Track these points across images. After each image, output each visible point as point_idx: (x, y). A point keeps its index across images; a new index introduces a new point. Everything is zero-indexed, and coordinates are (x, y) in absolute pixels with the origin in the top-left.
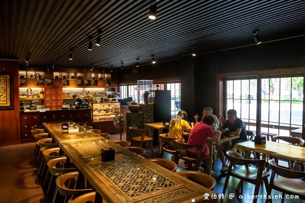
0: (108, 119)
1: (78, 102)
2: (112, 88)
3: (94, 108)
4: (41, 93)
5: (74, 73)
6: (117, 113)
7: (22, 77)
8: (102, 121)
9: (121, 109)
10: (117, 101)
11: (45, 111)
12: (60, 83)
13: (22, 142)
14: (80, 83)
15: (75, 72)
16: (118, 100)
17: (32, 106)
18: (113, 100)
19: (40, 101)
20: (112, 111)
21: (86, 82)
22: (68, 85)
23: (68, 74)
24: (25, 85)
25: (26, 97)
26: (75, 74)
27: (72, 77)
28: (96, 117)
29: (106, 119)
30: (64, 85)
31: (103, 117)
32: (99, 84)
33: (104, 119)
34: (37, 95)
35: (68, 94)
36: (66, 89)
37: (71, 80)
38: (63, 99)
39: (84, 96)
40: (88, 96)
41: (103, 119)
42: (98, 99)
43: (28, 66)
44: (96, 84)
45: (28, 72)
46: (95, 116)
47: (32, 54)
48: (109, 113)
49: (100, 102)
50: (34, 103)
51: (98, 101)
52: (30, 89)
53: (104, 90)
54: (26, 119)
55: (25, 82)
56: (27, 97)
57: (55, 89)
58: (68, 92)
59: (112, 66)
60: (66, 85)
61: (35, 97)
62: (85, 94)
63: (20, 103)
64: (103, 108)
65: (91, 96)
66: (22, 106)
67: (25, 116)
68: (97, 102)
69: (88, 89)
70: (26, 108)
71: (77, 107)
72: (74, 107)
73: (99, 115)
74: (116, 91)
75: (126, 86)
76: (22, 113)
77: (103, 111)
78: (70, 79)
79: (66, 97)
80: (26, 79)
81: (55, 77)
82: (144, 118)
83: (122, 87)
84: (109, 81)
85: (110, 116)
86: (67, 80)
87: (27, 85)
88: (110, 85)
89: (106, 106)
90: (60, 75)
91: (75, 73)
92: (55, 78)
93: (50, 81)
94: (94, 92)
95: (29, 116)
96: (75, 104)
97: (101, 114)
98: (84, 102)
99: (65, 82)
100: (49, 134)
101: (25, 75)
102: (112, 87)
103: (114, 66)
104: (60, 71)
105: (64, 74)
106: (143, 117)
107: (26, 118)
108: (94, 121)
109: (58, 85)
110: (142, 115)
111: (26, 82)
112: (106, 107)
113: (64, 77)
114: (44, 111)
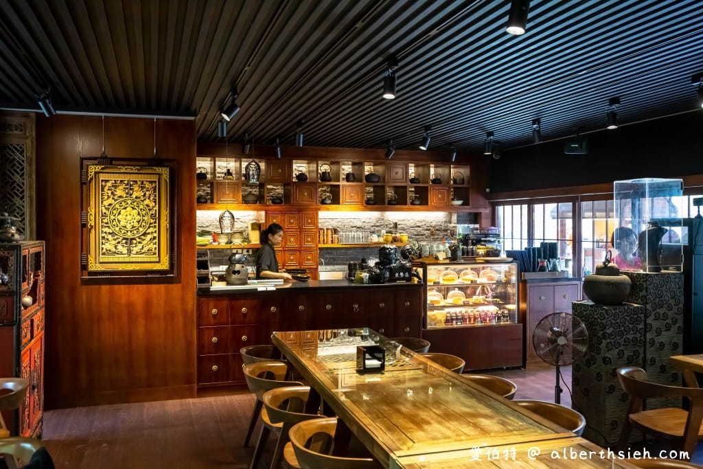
0: (475, 319)
1: (377, 260)
2: (470, 213)
3: (430, 281)
4: (253, 229)
5: (354, 164)
6: (504, 298)
7: (202, 177)
8: (455, 325)
9: (520, 284)
10: (503, 256)
11: (274, 289)
12: (311, 196)
13: (202, 392)
14: (372, 196)
15: (356, 161)
16: (510, 254)
17: (234, 272)
18: (488, 254)
19: (250, 253)
20: (483, 293)
21: (390, 193)
22: (336, 200)
23: (334, 167)
24: (209, 201)
25: (210, 238)
26: (356, 167)
27: (348, 175)
28: (436, 312)
29: (470, 321)
30: (323, 202)
31: (458, 310)
32: (433, 198)
33: (463, 319)
34: (241, 233)
35: (335, 231)
36: (328, 216)
37: (345, 186)
38: (320, 246)
39: (381, 240)
40: (395, 240)
41: (457, 319)
42: (442, 250)
43: (225, 135)
44: (422, 200)
45: (218, 163)
46: (434, 308)
47: (243, 89)
48: (475, 299)
49: (448, 261)
50: (239, 262)
51: (442, 256)
52: (231, 213)
53: (444, 220)
54: (215, 316)
55: (211, 192)
56: (214, 241)
57: (297, 216)
58: (334, 224)
59: (490, 134)
60: (329, 202)
61: (237, 241)
62: (384, 232)
63: (198, 261)
64: (457, 282)
65: (405, 237)
66: (203, 271)
67: (211, 304)
68: (437, 258)
69: (393, 216)
70: (216, 276)
71: (376, 274)
72: (365, 275)
73: (443, 303)
74: (485, 222)
75: (525, 207)
76: (205, 294)
77: (457, 291)
78: (342, 183)
79: (327, 243)
80: (212, 184)
81: (298, 177)
82: (647, 328)
83: (508, 208)
84: (461, 191)
85: (480, 308)
86: (332, 186)
87: (215, 200)
88: (466, 203)
89: (467, 275)
90: (309, 172)
91: (358, 164)
92: (294, 180)
93: (279, 190)
94: (413, 225)
95: (225, 303)
96: (367, 267)
97: (449, 301)
98: (396, 260)
99: (325, 191)
100: (312, 389)
101: (209, 170)
102: (473, 208)
103: (497, 136)
104: (312, 158)
105: (324, 168)
106: (645, 324)
107: (214, 311)
108: (429, 327)
109: (305, 203)
110: (642, 316)
111: (212, 194)
112: (467, 277)
113: (325, 177)
114: (270, 289)
